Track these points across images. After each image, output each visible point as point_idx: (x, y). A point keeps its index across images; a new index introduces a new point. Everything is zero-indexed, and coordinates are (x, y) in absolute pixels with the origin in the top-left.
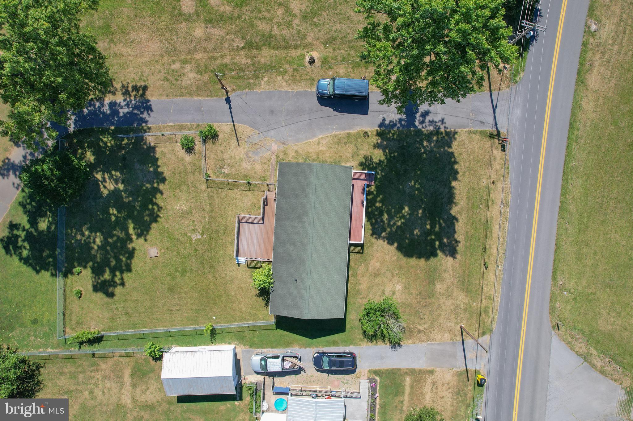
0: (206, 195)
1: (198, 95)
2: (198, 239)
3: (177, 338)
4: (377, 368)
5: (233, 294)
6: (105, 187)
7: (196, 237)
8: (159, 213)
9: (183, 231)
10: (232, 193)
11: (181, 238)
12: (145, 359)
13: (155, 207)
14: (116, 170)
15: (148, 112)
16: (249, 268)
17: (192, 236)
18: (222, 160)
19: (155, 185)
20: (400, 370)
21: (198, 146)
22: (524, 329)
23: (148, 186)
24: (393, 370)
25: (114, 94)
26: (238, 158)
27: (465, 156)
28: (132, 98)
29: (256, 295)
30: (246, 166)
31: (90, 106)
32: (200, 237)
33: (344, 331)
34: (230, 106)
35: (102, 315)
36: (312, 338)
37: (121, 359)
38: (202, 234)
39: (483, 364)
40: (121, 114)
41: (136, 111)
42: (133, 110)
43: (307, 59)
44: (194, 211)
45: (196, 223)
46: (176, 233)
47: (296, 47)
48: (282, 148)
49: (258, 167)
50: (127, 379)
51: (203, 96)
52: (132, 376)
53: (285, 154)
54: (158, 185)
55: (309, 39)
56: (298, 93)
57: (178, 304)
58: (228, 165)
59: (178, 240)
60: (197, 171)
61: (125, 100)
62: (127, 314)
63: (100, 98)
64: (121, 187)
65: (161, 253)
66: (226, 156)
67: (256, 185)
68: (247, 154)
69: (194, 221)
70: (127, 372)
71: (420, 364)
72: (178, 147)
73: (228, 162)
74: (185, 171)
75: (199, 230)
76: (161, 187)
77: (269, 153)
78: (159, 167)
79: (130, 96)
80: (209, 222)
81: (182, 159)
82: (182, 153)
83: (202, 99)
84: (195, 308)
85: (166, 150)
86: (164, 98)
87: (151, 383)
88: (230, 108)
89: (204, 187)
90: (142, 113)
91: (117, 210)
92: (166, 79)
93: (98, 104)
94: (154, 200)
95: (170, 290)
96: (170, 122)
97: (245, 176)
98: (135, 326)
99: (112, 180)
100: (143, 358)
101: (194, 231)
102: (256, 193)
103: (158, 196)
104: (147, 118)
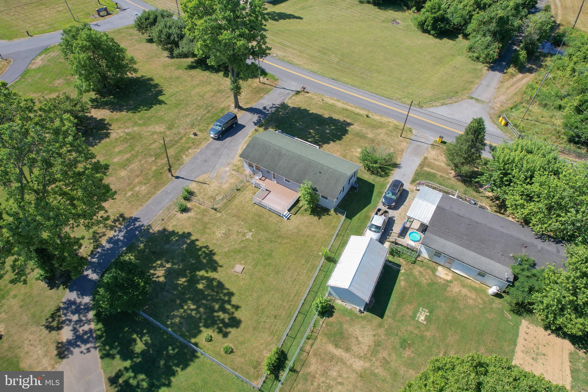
0: (225, 216)
1: (158, 190)
2: (252, 235)
3: (321, 289)
4: (411, 180)
5: (308, 233)
6: (158, 277)
7: (249, 236)
8: (210, 249)
9: (239, 242)
10: (236, 202)
11: (243, 245)
12: (327, 325)
13: (203, 249)
14: (155, 262)
15: (137, 221)
16: (295, 214)
17: (247, 237)
18: (211, 197)
19: (189, 241)
20: (417, 170)
21: (189, 205)
22: (416, 116)
23: (185, 246)
24: (415, 173)
25: (104, 235)
26: (217, 188)
27: (300, 104)
28: (119, 226)
29: (319, 219)
30: (226, 186)
31: (95, 255)
32: (251, 233)
33: (374, 185)
34: (181, 178)
35: (262, 339)
36: (370, 203)
37: (315, 347)
38: (251, 231)
39: (431, 138)
40: (122, 238)
41: (129, 229)
42: (127, 229)
43: (193, 136)
44: (230, 228)
45: (240, 231)
46: (237, 246)
47: (181, 139)
48: (230, 166)
49: (233, 181)
50: (338, 352)
51: (162, 187)
52: (337, 346)
53: (236, 166)
54: (190, 239)
55: (183, 132)
56: (207, 147)
57: (293, 272)
58: (217, 195)
59: (243, 248)
60: (205, 213)
61: (115, 231)
62: (275, 317)
63: (98, 245)
64: (169, 265)
65: (244, 264)
66: (210, 193)
67: (242, 187)
68: (219, 183)
69: (237, 232)
70: (331, 348)
71: (418, 161)
72: (180, 215)
73: (215, 194)
74: (199, 220)
75: (246, 231)
76: (193, 238)
77: (228, 173)
78: (178, 232)
79: (116, 226)
80: (245, 223)
81: (189, 218)
82: (185, 215)
83: (163, 189)
84: (303, 262)
85: (174, 223)
86: (140, 208)
87: (352, 331)
88: (183, 178)
89: (219, 214)
90: (134, 225)
91: (182, 278)
92: (129, 202)
93: (99, 250)
94: (198, 247)
95: (277, 273)
96: (159, 212)
97: (232, 190)
98: (289, 316)
99: (158, 269)
100: (324, 325)
101: (244, 235)
102: (247, 189)
103: (197, 243)
104: (141, 224)
